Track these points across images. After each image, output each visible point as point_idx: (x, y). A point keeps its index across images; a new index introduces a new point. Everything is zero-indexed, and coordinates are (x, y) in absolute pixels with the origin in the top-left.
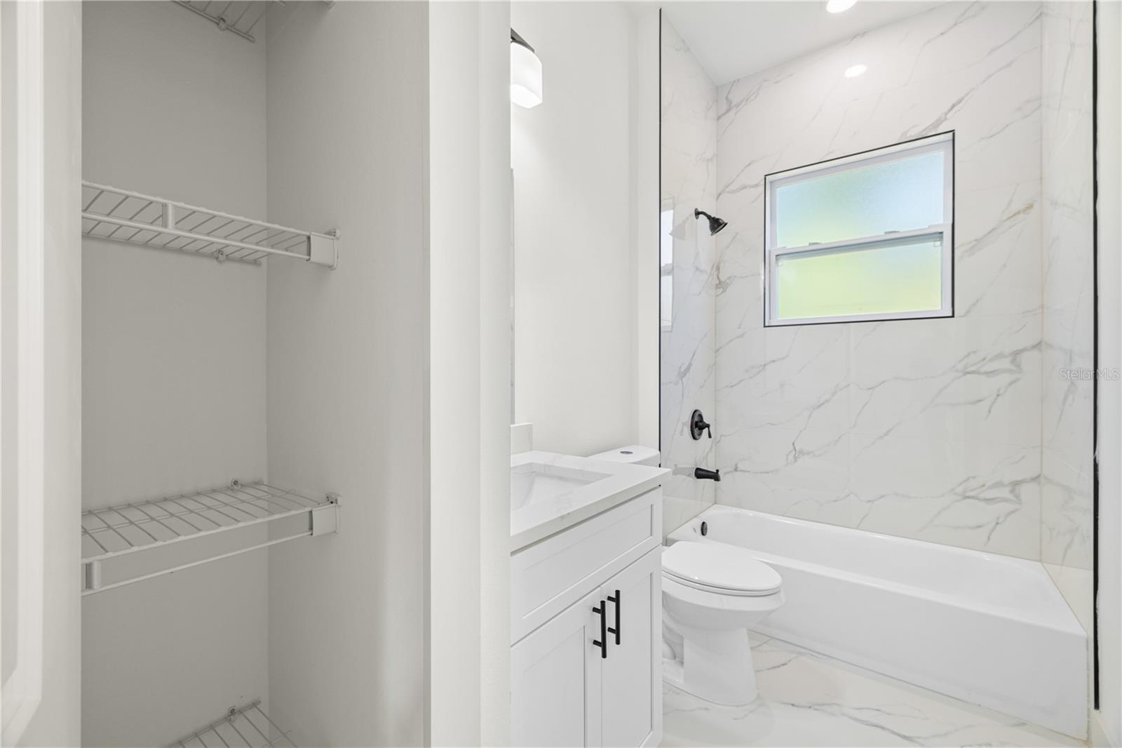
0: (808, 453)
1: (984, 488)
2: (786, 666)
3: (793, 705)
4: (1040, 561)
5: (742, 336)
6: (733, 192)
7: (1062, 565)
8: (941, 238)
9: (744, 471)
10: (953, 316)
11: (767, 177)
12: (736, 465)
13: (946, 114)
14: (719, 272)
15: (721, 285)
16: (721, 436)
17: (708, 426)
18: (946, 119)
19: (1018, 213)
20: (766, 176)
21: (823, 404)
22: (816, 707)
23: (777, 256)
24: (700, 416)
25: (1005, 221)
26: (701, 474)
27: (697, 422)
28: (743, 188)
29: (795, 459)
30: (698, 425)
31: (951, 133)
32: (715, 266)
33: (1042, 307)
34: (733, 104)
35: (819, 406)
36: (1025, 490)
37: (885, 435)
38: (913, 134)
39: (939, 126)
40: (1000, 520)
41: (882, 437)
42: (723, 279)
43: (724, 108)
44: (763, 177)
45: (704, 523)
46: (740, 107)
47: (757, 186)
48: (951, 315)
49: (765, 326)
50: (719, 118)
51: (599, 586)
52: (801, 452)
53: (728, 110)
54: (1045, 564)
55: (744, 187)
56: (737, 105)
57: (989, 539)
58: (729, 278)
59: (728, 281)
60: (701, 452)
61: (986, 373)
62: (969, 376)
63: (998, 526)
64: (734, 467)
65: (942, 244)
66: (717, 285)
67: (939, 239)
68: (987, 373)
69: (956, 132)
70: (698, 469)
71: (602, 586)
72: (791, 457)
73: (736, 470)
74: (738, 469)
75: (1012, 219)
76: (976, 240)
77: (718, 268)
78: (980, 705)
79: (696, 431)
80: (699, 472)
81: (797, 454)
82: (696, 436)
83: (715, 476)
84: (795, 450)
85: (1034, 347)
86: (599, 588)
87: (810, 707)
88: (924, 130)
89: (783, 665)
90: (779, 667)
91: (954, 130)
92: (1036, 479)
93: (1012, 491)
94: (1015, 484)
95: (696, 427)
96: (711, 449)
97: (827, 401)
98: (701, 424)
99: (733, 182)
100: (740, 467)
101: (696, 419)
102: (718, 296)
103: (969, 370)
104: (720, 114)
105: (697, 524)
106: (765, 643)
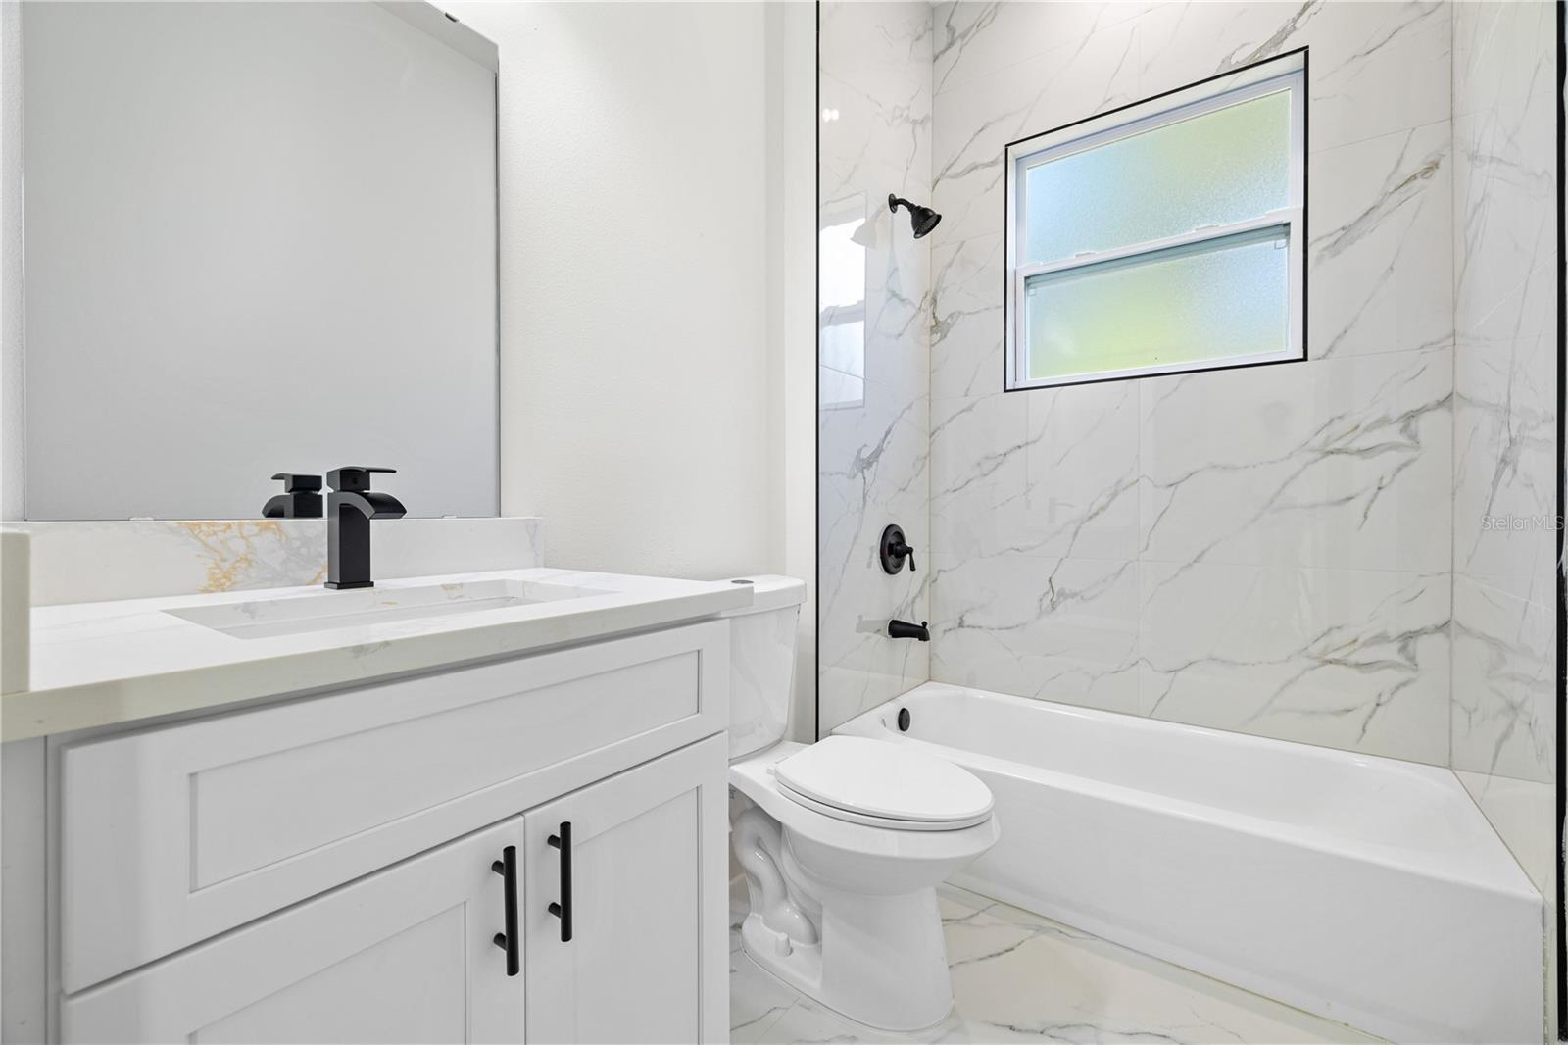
0: (1074, 595)
1: (1356, 646)
2: (1012, 952)
3: (1011, 1028)
4: (1450, 767)
5: (969, 409)
6: (957, 176)
7: (1491, 774)
8: (1287, 234)
9: (973, 627)
10: (1305, 359)
11: (1009, 148)
12: (961, 618)
13: (1295, 20)
14: (935, 307)
15: (938, 328)
16: (939, 571)
17: (910, 551)
18: (1294, 29)
19: (1414, 177)
20: (1007, 145)
21: (1097, 513)
22: (1052, 1032)
23: (1027, 278)
24: (899, 535)
25: (1392, 193)
26: (899, 630)
27: (891, 546)
28: (972, 169)
29: (1053, 606)
30: (894, 550)
31: (1302, 53)
32: (929, 297)
33: (1454, 334)
34: (956, 35)
35: (1090, 518)
36: (1423, 647)
37: (1195, 561)
38: (1241, 58)
39: (1282, 42)
40: (1383, 699)
41: (1189, 565)
42: (941, 317)
43: (943, 38)
44: (1004, 149)
45: (903, 710)
46: (967, 39)
47: (993, 163)
48: (1302, 356)
49: (1006, 391)
50: (936, 58)
51: (520, 813)
52: (1062, 594)
53: (950, 45)
54: (1457, 772)
55: (975, 167)
56: (963, 36)
57: (1364, 731)
58: (951, 316)
59: (949, 320)
60: (901, 595)
61: (1360, 452)
62: (1331, 457)
63: (1379, 708)
64: (958, 621)
65: (1288, 243)
66: (932, 327)
67: (1283, 235)
68: (1363, 452)
69: (1310, 49)
70: (894, 622)
71: (528, 815)
72: (1046, 602)
73: (961, 625)
74: (966, 624)
75: (1403, 190)
76: (1343, 229)
77: (934, 301)
78: (1347, 1025)
79: (892, 560)
80: (897, 627)
81: (1055, 597)
82: (892, 569)
83: (920, 633)
84: (1053, 591)
85: (1440, 404)
86: (521, 818)
87: (1042, 1033)
88: (1259, 51)
89: (1007, 951)
90: (999, 954)
91: (1307, 47)
92: (1443, 628)
93: (1403, 649)
94: (1408, 637)
95: (890, 553)
96: (921, 592)
97: (1103, 508)
98: (898, 548)
99: (956, 160)
100: (968, 620)
101: (892, 540)
102: (933, 345)
103: (1331, 447)
104: (937, 52)
105: (891, 711)
106: (983, 910)
